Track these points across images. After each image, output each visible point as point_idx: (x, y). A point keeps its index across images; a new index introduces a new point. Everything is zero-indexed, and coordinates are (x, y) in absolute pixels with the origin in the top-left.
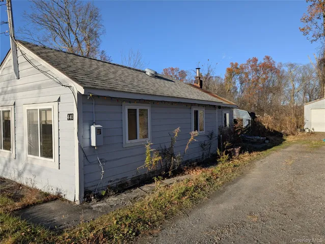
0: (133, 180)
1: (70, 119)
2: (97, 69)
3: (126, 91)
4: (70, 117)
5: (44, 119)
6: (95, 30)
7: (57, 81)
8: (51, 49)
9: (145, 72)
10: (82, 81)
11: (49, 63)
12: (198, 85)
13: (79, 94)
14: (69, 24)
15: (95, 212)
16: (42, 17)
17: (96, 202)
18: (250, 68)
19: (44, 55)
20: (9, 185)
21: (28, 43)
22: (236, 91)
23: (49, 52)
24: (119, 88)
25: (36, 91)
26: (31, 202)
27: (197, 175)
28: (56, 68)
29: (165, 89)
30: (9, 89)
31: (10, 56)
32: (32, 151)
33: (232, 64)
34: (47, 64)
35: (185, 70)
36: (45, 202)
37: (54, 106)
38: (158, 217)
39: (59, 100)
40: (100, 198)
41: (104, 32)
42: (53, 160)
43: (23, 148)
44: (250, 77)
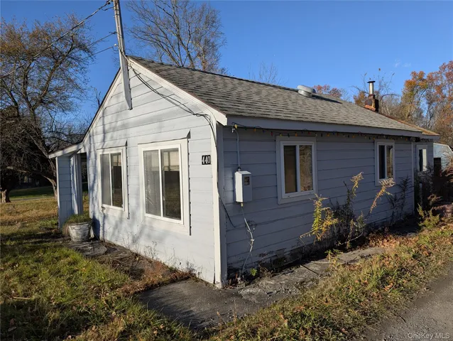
0: (293, 254)
1: (205, 164)
2: (233, 89)
3: (284, 118)
4: (206, 160)
5: (166, 164)
6: (211, 41)
7: (185, 108)
8: (171, 65)
9: (297, 91)
10: (221, 105)
11: (173, 83)
12: (373, 107)
13: (219, 125)
14: (178, 36)
15: (247, 302)
16: (145, 30)
17: (244, 285)
18: (445, 78)
19: (164, 73)
20: (121, 254)
21: (142, 59)
22: (420, 116)
23: (169, 69)
24: (272, 115)
25: (156, 125)
26: (156, 281)
27: (391, 248)
28: (183, 89)
29: (334, 114)
30: (119, 123)
31: (120, 78)
32: (151, 208)
33: (414, 74)
34: (171, 84)
35: (338, 88)
36: (173, 281)
37: (181, 145)
38: (354, 318)
39: (189, 136)
40: (250, 280)
41: (224, 42)
42: (181, 222)
43: (138, 204)
44: (445, 92)
